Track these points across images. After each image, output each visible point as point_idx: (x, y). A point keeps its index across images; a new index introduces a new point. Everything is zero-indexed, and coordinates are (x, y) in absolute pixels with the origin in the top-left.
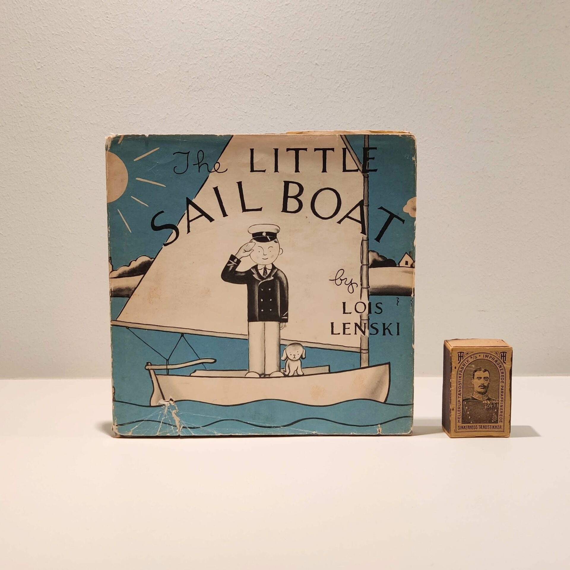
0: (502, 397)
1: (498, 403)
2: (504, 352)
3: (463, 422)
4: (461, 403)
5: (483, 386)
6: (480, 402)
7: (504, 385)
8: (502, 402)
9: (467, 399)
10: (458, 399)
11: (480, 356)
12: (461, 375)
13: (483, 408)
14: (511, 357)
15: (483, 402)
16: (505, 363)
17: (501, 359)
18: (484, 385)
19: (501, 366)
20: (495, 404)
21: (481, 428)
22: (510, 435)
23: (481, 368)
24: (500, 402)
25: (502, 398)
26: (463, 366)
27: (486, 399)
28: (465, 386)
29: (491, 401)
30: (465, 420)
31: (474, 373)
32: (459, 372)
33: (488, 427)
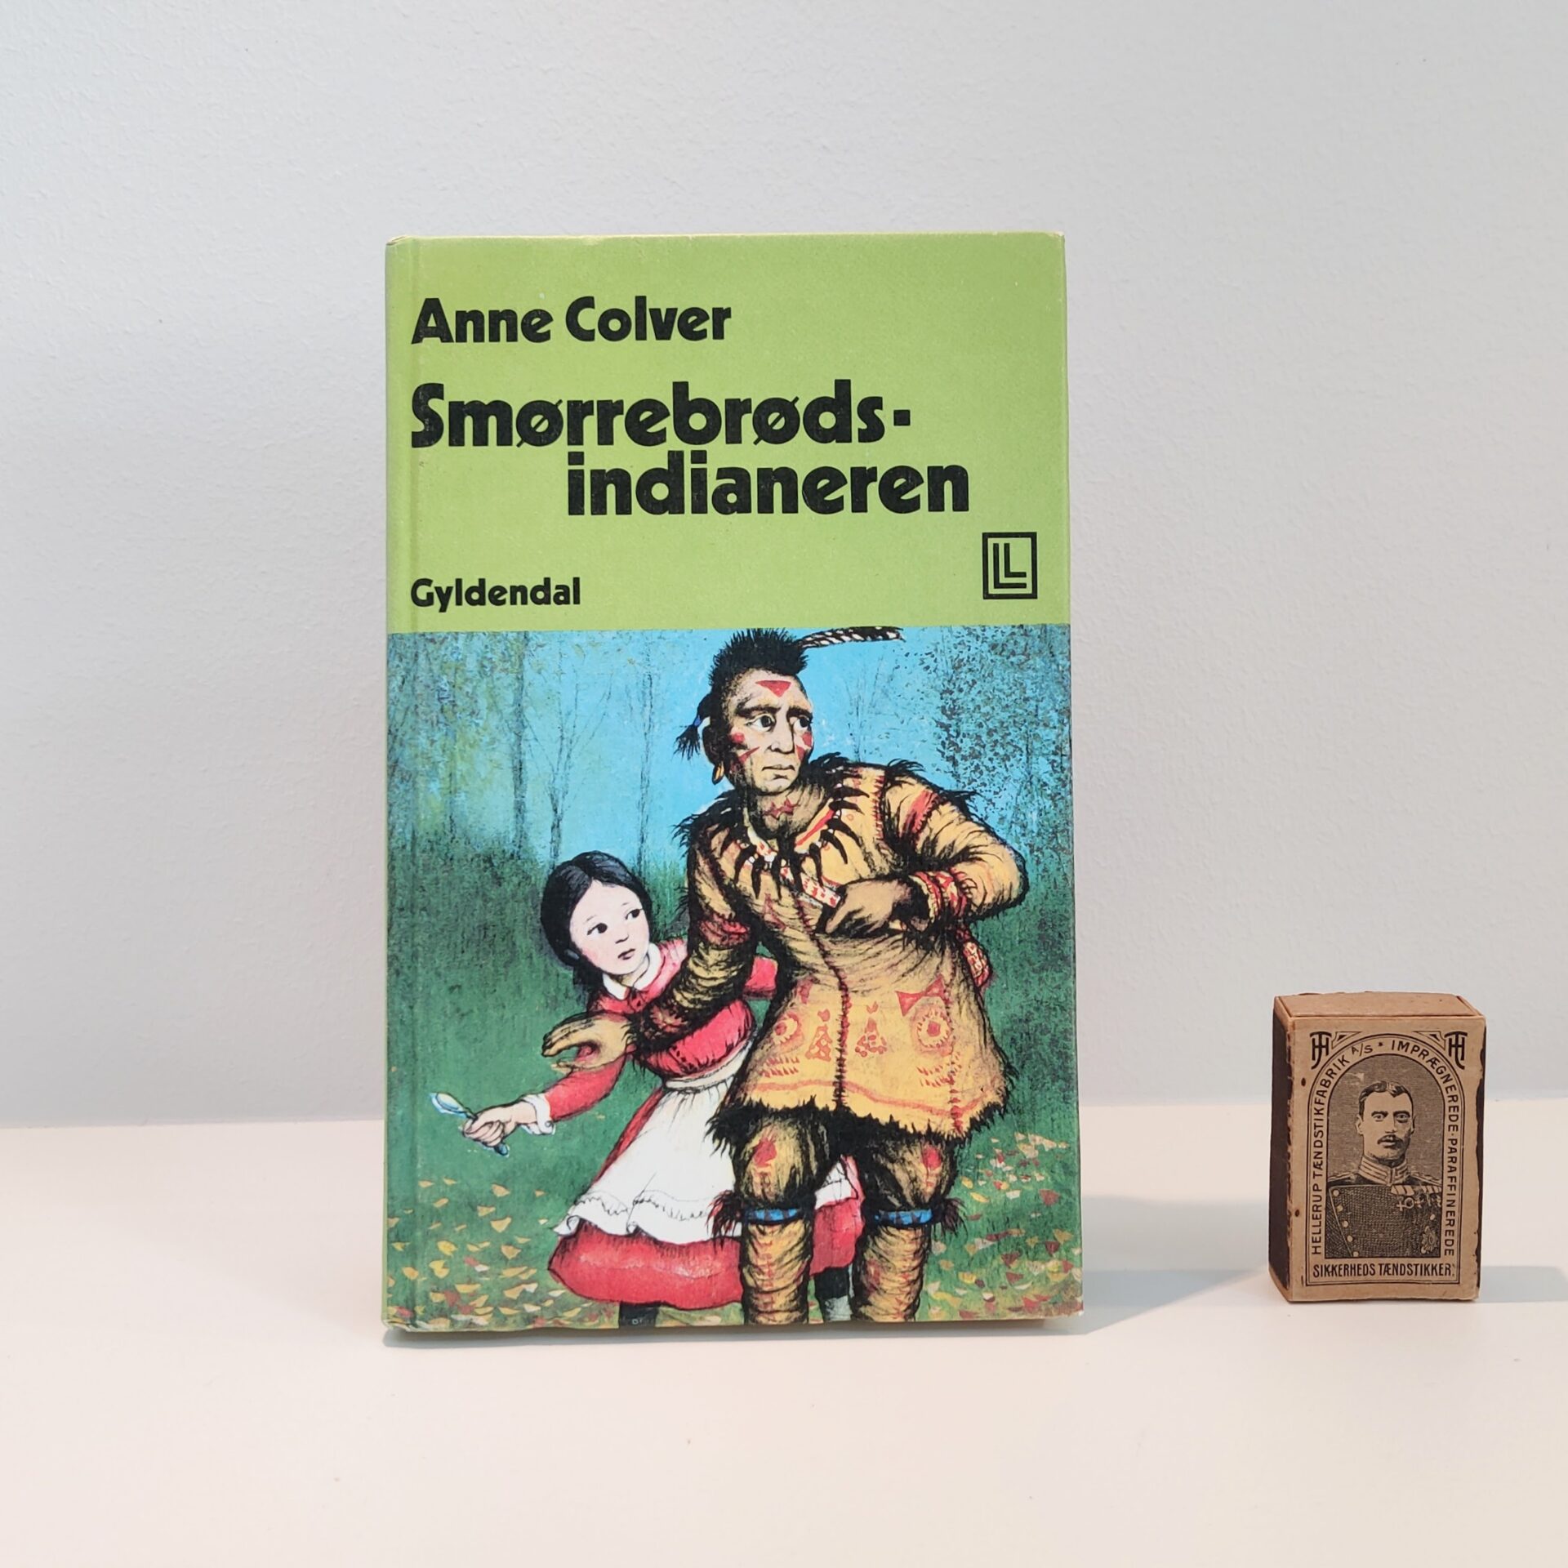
0: (1451, 1174)
1: (1441, 1194)
2: (1457, 1034)
3: (1331, 1253)
4: (1323, 1194)
5: (1391, 1139)
6: (1381, 1190)
7: (1457, 1135)
8: (1453, 1192)
9: (1342, 1182)
10: (1313, 1182)
11: (1381, 1044)
12: (1322, 1106)
13: (1393, 1211)
14: (1481, 1047)
15: (1393, 1191)
16: (1463, 1068)
17: (1450, 1055)
18: (1394, 1136)
19: (1449, 1075)
20: (1431, 1195)
21: (1387, 1271)
22: (1477, 1293)
23: (1384, 1083)
24: (1446, 1190)
25: (1451, 1178)
26: (1327, 1078)
27: (1401, 1181)
28: (1333, 1139)
29: (1417, 1188)
30: (1334, 1247)
31: (1361, 1097)
32: (1315, 1095)
33: (1407, 1269)
